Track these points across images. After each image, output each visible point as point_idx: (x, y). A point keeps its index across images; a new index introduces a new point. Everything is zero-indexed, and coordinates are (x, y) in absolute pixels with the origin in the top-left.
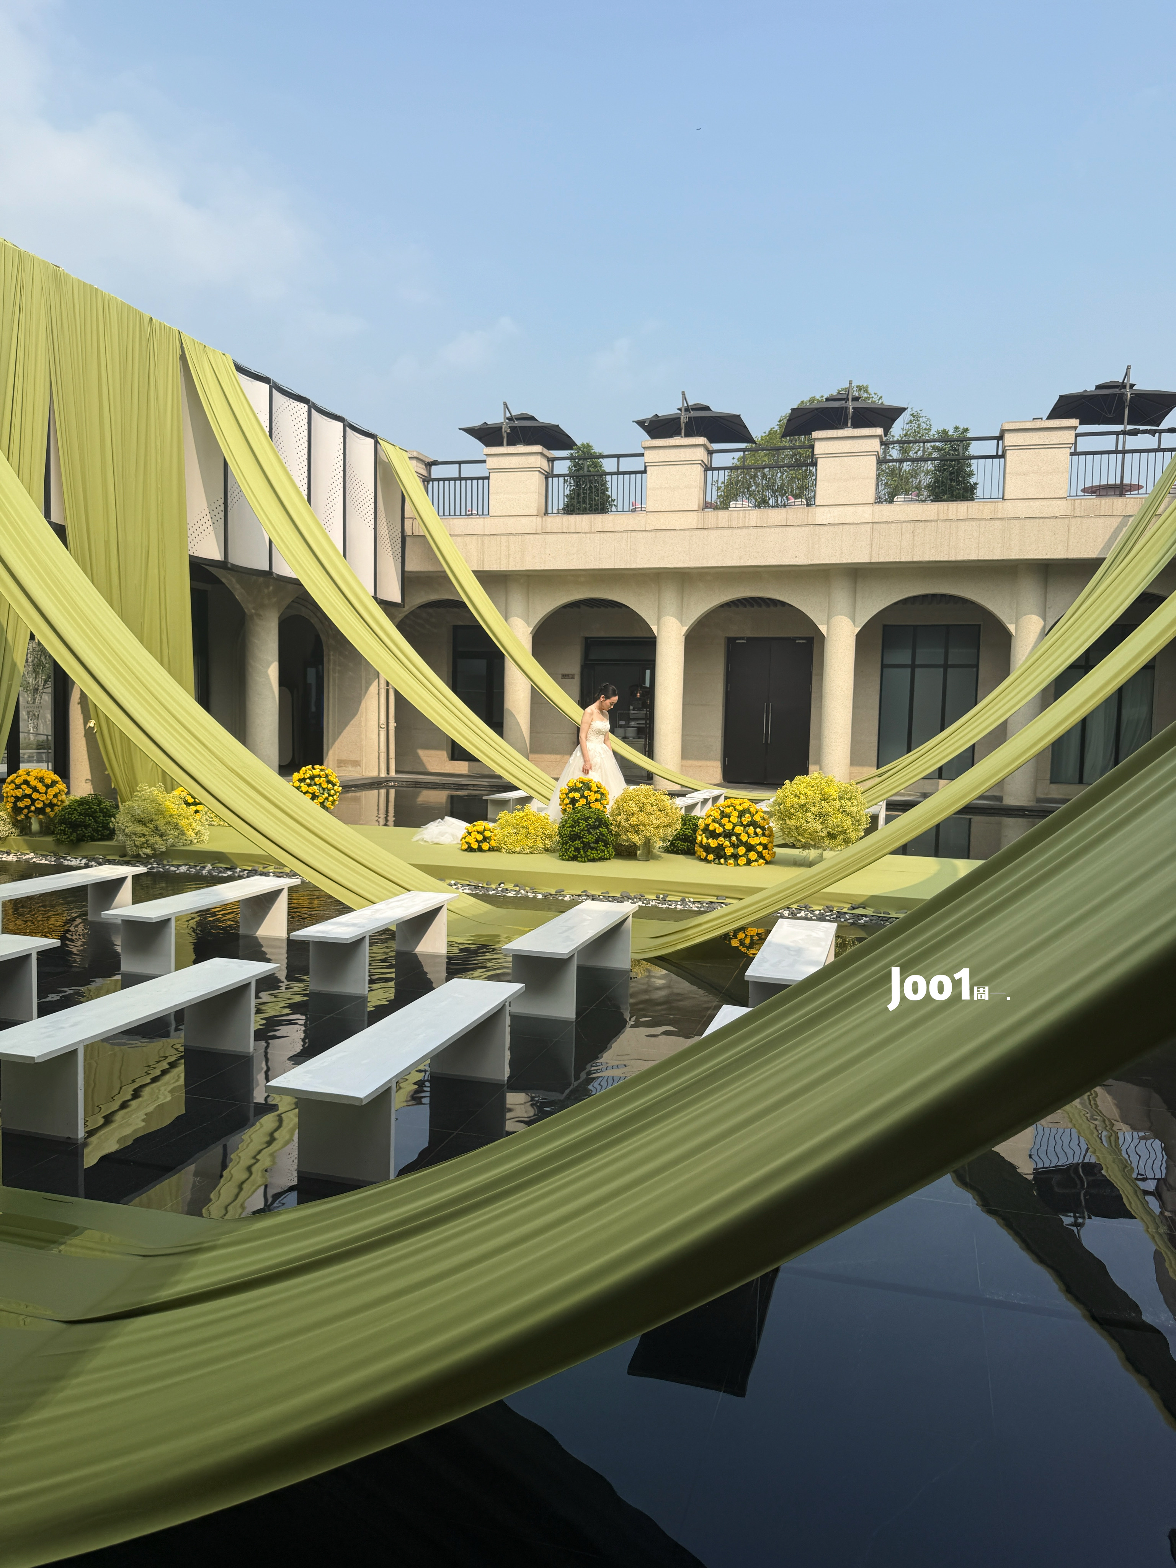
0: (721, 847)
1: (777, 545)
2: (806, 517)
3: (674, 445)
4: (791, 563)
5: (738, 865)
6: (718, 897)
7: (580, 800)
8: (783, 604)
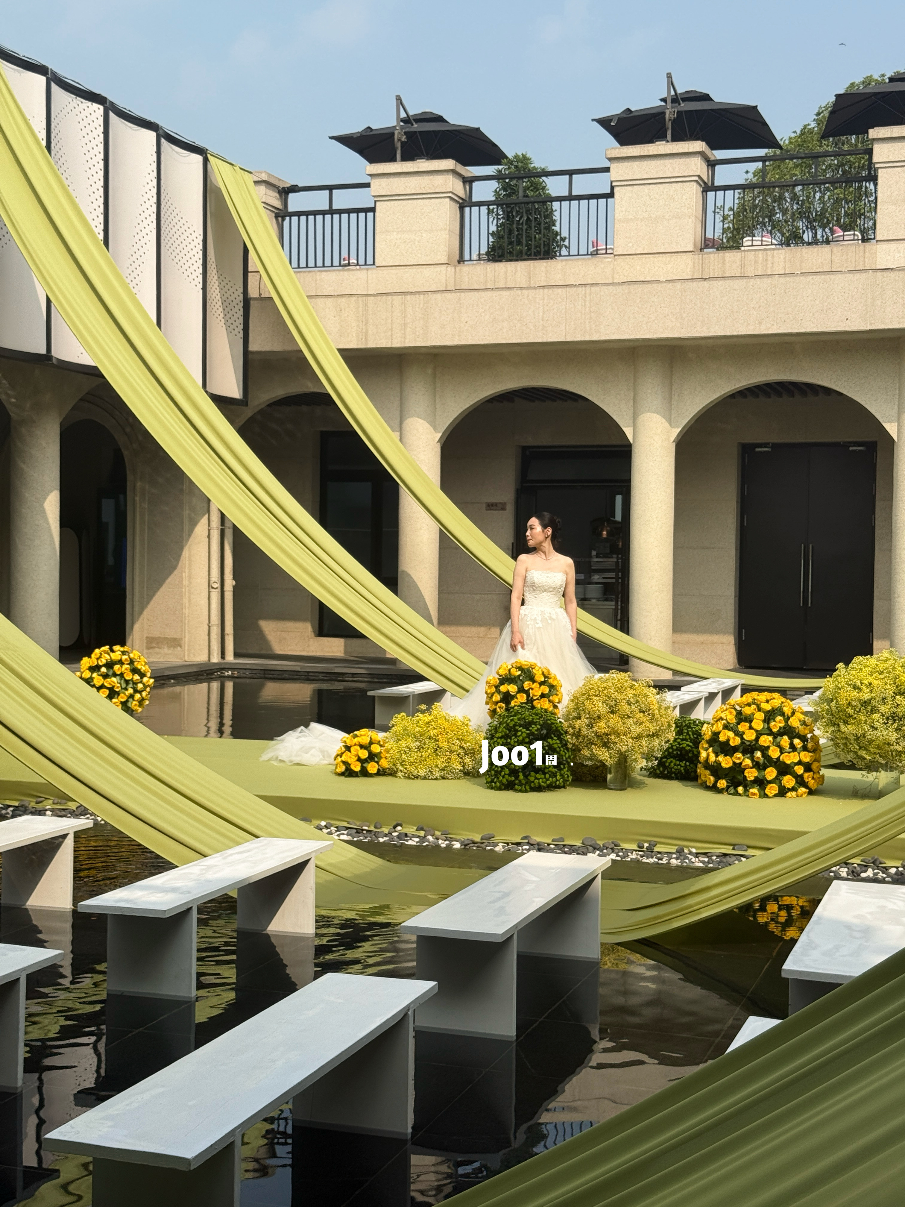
0: (738, 768)
1: (817, 302)
2: (862, 259)
3: (655, 153)
4: (840, 329)
5: (766, 796)
6: (734, 846)
7: (518, 696)
8: (828, 391)
